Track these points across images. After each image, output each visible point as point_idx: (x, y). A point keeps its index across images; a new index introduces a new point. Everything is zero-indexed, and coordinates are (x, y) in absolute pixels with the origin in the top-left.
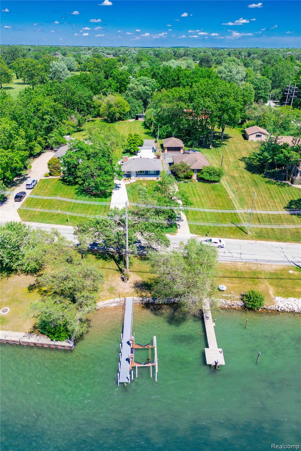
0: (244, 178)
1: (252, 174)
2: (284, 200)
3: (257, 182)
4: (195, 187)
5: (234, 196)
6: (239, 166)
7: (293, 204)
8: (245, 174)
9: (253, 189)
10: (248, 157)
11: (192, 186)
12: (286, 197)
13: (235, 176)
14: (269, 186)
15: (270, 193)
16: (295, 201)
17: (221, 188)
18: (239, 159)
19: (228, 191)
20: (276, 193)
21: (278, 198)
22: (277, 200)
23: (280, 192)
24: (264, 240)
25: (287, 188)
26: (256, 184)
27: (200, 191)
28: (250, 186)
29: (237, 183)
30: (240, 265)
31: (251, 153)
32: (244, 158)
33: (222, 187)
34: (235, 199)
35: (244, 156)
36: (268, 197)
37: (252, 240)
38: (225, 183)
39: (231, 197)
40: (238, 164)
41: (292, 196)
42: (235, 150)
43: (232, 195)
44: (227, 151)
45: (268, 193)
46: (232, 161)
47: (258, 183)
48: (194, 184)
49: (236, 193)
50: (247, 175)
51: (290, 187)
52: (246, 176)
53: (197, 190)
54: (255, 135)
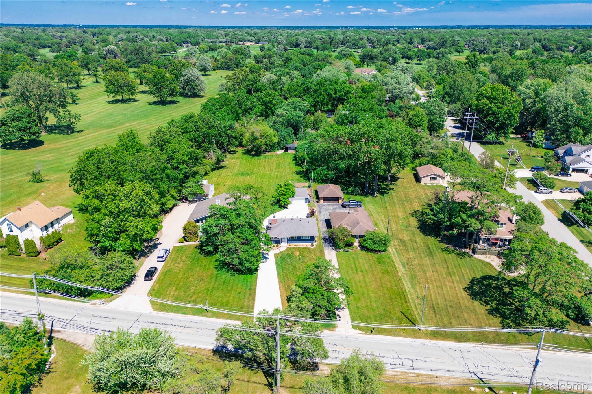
0: (416, 243)
1: (426, 236)
2: (464, 278)
3: (431, 249)
4: (358, 259)
5: (404, 272)
6: (410, 224)
7: (474, 284)
8: (416, 236)
9: (427, 261)
10: (420, 210)
11: (353, 258)
12: (467, 273)
13: (405, 239)
14: (445, 255)
15: (448, 267)
16: (478, 279)
17: (389, 260)
18: (410, 214)
19: (396, 265)
20: (455, 266)
21: (456, 274)
22: (456, 277)
23: (459, 265)
24: (440, 339)
25: (468, 259)
26: (431, 253)
27: (364, 264)
28: (423, 256)
29: (407, 251)
30: (412, 378)
31: (425, 204)
32: (415, 212)
33: (389, 258)
34: (405, 276)
35: (416, 209)
36: (445, 274)
37: (426, 339)
38: (393, 251)
39: (400, 274)
40: (409, 221)
41: (474, 272)
42: (404, 199)
43: (401, 270)
44: (396, 201)
45: (445, 266)
46: (402, 217)
47: (432, 251)
48: (356, 254)
49: (407, 266)
50: (420, 237)
51: (472, 258)
52: (418, 239)
53: (359, 264)
54: (429, 177)
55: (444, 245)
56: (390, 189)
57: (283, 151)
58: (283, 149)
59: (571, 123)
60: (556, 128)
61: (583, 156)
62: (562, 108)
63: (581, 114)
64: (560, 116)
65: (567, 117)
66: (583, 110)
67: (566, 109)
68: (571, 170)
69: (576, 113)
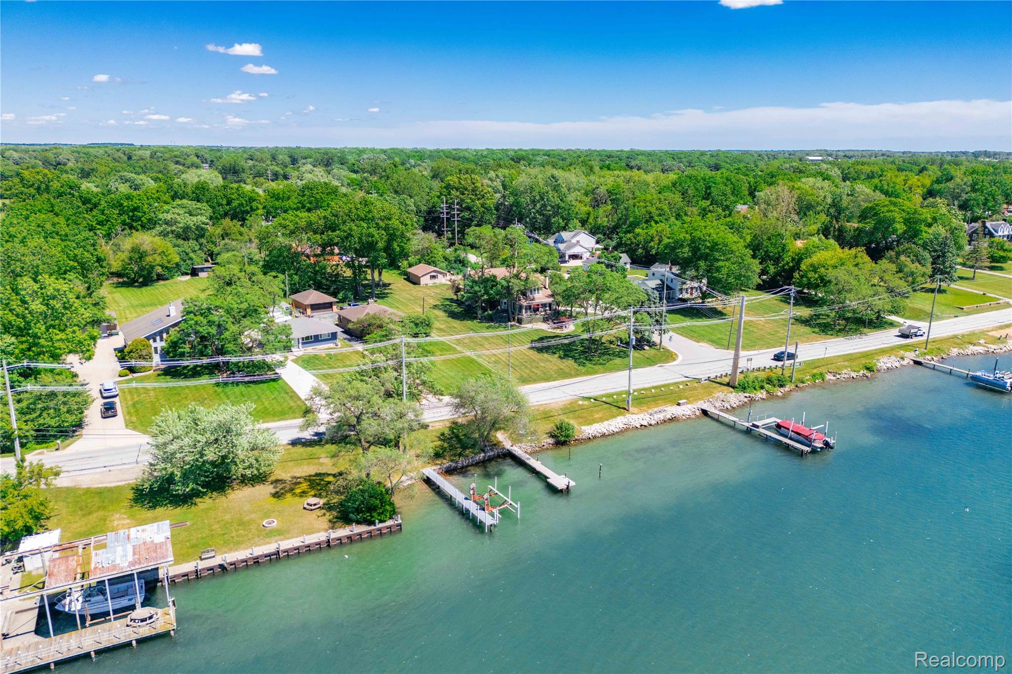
1: (462, 321)
2: (524, 342)
6: (438, 315)
7: (536, 344)
8: (452, 322)
10: (440, 304)
12: (524, 338)
13: (441, 327)
14: (493, 331)
16: (536, 340)
18: (430, 308)
19: (450, 344)
21: (514, 341)
22: (515, 343)
25: (518, 329)
29: (451, 335)
31: (439, 299)
32: (435, 306)
34: (465, 351)
35: (434, 304)
36: (503, 343)
39: (459, 349)
40: (435, 313)
41: (529, 336)
42: (413, 298)
44: (404, 301)
47: (478, 330)
50: (456, 323)
51: (520, 327)
52: (455, 325)
54: (428, 276)
55: (487, 325)
56: (388, 293)
57: (188, 277)
58: (187, 274)
59: (551, 213)
60: (536, 221)
61: (574, 241)
62: (538, 198)
63: (558, 201)
64: (538, 206)
65: (544, 206)
66: (559, 197)
67: (542, 199)
68: (567, 258)
69: (553, 200)
